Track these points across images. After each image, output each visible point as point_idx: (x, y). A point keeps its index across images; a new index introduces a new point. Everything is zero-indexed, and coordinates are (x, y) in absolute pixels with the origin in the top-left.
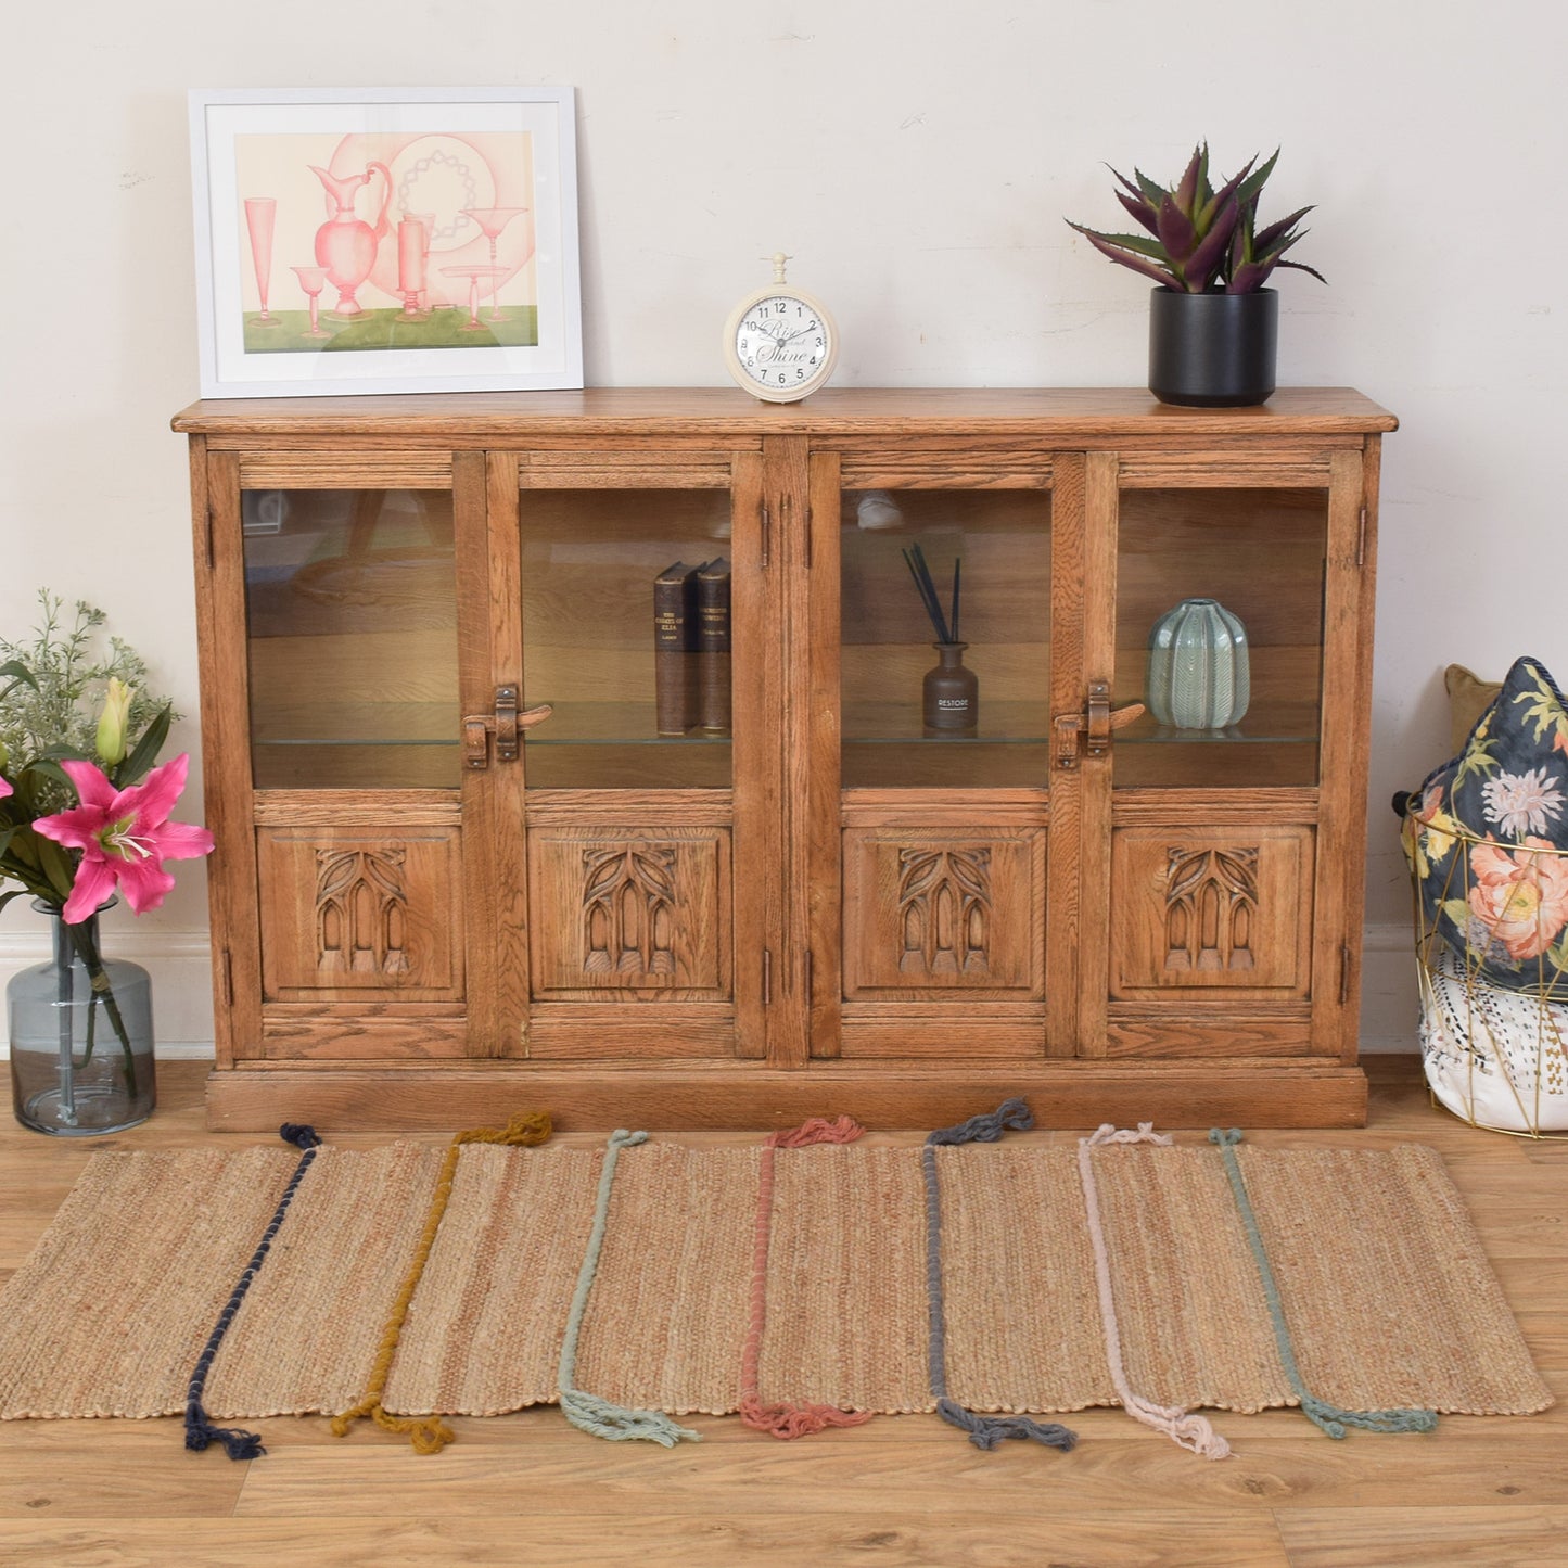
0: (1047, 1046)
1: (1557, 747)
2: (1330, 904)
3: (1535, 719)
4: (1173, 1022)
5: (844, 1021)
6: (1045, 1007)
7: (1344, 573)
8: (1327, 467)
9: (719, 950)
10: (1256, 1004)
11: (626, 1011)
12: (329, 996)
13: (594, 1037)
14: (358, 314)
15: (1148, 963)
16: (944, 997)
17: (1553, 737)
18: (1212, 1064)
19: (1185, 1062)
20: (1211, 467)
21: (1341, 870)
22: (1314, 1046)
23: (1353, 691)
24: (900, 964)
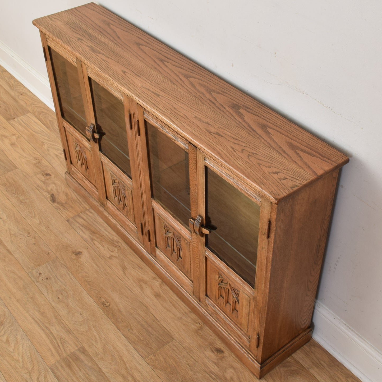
0: (193, 293)
2: (255, 321)
5: (157, 251)
6: (193, 284)
8: (260, 200)
9: (134, 215)
20: (228, 176)
21: (259, 315)
22: (250, 349)
24: (166, 249)
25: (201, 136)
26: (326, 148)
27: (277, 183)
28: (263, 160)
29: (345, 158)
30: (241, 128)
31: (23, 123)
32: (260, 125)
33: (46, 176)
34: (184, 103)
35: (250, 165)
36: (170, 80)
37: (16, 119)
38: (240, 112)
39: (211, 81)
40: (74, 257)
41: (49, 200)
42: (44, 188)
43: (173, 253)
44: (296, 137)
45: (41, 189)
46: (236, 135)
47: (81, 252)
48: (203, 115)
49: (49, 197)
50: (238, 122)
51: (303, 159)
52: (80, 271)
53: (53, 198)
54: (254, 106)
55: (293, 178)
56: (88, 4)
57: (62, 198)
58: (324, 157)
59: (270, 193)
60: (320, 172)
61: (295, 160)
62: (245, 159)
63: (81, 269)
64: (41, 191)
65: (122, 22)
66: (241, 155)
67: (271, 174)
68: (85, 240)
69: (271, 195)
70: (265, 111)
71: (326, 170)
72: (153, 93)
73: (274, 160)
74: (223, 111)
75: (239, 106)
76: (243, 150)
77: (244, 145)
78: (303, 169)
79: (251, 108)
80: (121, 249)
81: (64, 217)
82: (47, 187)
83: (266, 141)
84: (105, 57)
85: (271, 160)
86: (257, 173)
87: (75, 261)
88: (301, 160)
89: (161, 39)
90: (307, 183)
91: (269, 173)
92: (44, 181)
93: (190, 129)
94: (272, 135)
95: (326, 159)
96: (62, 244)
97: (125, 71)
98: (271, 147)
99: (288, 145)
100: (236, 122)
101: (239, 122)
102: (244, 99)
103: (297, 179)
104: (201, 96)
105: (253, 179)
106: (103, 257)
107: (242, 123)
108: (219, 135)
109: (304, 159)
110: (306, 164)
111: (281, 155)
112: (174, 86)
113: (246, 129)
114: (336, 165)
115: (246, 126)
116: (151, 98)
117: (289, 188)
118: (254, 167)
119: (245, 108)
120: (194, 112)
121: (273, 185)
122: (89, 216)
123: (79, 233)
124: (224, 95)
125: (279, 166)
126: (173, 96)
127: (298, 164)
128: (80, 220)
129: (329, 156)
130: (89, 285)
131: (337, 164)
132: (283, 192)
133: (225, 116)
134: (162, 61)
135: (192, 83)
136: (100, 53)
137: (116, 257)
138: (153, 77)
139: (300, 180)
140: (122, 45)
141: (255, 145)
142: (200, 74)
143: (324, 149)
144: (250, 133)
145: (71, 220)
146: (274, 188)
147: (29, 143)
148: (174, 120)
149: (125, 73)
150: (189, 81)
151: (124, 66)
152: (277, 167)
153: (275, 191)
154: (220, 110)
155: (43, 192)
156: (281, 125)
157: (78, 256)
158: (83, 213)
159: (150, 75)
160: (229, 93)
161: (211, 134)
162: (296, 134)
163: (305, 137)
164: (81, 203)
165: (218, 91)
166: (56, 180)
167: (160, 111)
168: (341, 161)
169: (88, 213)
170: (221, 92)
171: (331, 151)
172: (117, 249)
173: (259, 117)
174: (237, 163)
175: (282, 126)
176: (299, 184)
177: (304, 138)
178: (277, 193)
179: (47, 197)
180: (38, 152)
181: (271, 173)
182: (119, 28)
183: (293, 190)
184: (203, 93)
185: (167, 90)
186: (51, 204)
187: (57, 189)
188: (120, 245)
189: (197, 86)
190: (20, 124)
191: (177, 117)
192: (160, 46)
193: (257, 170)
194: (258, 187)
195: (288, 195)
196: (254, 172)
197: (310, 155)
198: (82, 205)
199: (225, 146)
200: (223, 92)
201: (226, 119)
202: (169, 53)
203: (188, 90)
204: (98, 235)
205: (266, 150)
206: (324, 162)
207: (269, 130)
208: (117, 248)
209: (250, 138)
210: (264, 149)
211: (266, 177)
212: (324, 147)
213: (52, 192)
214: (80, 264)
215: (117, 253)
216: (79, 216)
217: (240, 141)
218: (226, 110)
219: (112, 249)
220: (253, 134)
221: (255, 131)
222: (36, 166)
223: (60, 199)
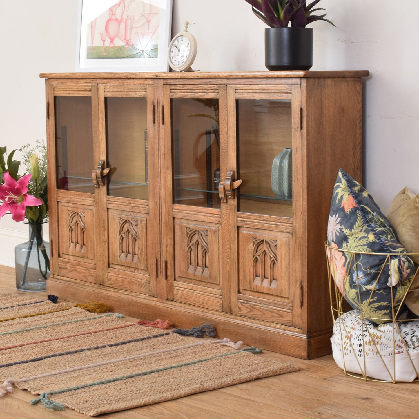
0: (223, 308)
1: (342, 206)
2: (297, 266)
3: (337, 194)
4: (255, 305)
5: (175, 288)
6: (222, 292)
7: (297, 133)
8: (290, 91)
9: (147, 257)
10: (277, 302)
11: (127, 274)
12: (71, 257)
13: (120, 282)
14: (114, 47)
15: (248, 281)
16: (199, 284)
17: (341, 202)
18: (266, 324)
19: (258, 322)
20: (259, 91)
21: (300, 253)
22: (293, 323)
23: (301, 181)
24: (188, 270)
43: (196, 270)
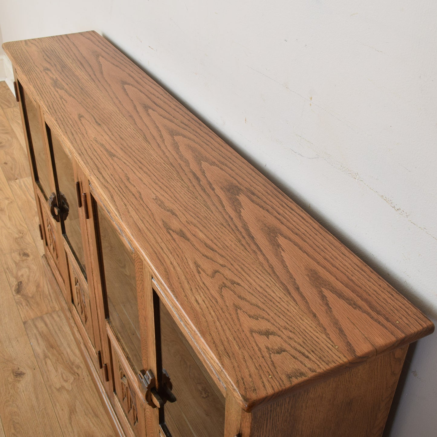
24: (123, 400)
25: (148, 233)
26: (387, 293)
27: (261, 358)
28: (248, 299)
29: (425, 322)
30: (228, 228)
31: (25, 185)
32: (266, 228)
33: (23, 256)
34: (148, 172)
35: (218, 307)
36: (145, 135)
37: (17, 181)
38: (238, 200)
39: (208, 143)
40: (11, 379)
41: (13, 289)
42: (14, 271)
43: (130, 410)
44: (328, 261)
45: (9, 272)
46: (215, 241)
47: (24, 374)
48: (170, 196)
49: (15, 285)
50: (227, 217)
51: (331, 311)
52: (11, 403)
53: (19, 287)
54: (267, 193)
55: (300, 352)
56: (87, 32)
57: (30, 289)
58: (378, 313)
59: (238, 381)
60: (363, 348)
61: (314, 311)
62: (212, 292)
63: (13, 400)
64: (8, 275)
65: (118, 55)
66: (208, 281)
67: (254, 334)
68: (36, 356)
69: (238, 387)
70: (284, 205)
71: (376, 344)
72: (107, 150)
73: (271, 303)
74: (208, 195)
75: (240, 189)
76: (216, 272)
77: (221, 262)
78: (327, 335)
79: (260, 194)
80: (79, 379)
81: (22, 316)
82: (18, 271)
83: (268, 261)
84: (66, 94)
85: (264, 302)
86: (226, 328)
87: (10, 386)
88: (327, 312)
89: (162, 80)
90: (328, 370)
91: (252, 331)
92: (17, 262)
93: (136, 217)
94: (283, 250)
95: (381, 319)
96: (4, 356)
97: (84, 115)
98: (272, 275)
99: (308, 275)
100: (224, 217)
101: (230, 217)
102: (252, 178)
103: (307, 357)
104: (183, 164)
105: (213, 339)
106: (50, 387)
107: (234, 219)
108: (182, 234)
109: (335, 312)
110: (336, 323)
111: (290, 294)
112: (145, 145)
113: (237, 232)
114: (401, 335)
115: (239, 225)
116: (99, 158)
117: (284, 377)
118: (223, 312)
119: (249, 194)
120: (158, 188)
121: (250, 361)
122: (55, 321)
123: (31, 343)
124: (221, 168)
125: (276, 318)
126: (136, 160)
127: (318, 320)
128: (41, 325)
129: (391, 312)
130: (15, 428)
131: (403, 335)
132: (266, 383)
133: (209, 203)
134: (146, 108)
135: (176, 143)
136: (62, 88)
137: (67, 391)
138: (121, 128)
139: (314, 359)
140: (99, 81)
141: (242, 266)
142: (197, 132)
143: (383, 294)
144: (242, 239)
145: (30, 322)
146: (249, 371)
147: (21, 212)
148: (116, 197)
149: (81, 118)
150: (174, 140)
151: (87, 109)
152: (272, 321)
153: (250, 379)
154: (205, 191)
155: (10, 277)
156: (306, 233)
157: (17, 378)
158: (48, 315)
159: (117, 125)
160: (231, 165)
161: (169, 233)
162: (331, 254)
163: (347, 264)
164: (52, 300)
165: (214, 160)
166: (33, 263)
167: (102, 180)
168: (415, 328)
169: (55, 316)
170: (218, 163)
171: (396, 301)
172: (73, 378)
173: (269, 212)
174: (193, 298)
175: (308, 235)
176: (310, 369)
177: (345, 265)
178: (252, 385)
179: (13, 284)
180: (26, 224)
181: (255, 332)
182: (109, 61)
183: (291, 383)
184: (188, 161)
185: (131, 149)
186: (13, 295)
187: (29, 276)
188: (79, 372)
189: (182, 149)
190: (20, 187)
191: (124, 195)
192: (153, 89)
193: (228, 319)
194: (217, 361)
195: (278, 393)
196: (220, 323)
197: (350, 304)
198: (51, 304)
199: (184, 258)
200: (223, 163)
201: (208, 208)
202: (162, 98)
203: (164, 154)
204: (55, 351)
205: (261, 280)
206: (375, 323)
207: (281, 240)
208: (75, 376)
209: (238, 250)
210: (259, 276)
211: (242, 340)
212: (383, 290)
213: (21, 279)
214: (14, 392)
215: (72, 384)
216: (42, 318)
217: (218, 253)
218: (215, 193)
219: (67, 377)
220: (247, 243)
221: (252, 238)
222: (17, 241)
223: (28, 291)
